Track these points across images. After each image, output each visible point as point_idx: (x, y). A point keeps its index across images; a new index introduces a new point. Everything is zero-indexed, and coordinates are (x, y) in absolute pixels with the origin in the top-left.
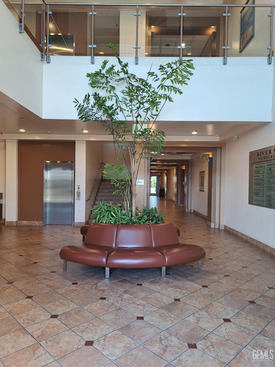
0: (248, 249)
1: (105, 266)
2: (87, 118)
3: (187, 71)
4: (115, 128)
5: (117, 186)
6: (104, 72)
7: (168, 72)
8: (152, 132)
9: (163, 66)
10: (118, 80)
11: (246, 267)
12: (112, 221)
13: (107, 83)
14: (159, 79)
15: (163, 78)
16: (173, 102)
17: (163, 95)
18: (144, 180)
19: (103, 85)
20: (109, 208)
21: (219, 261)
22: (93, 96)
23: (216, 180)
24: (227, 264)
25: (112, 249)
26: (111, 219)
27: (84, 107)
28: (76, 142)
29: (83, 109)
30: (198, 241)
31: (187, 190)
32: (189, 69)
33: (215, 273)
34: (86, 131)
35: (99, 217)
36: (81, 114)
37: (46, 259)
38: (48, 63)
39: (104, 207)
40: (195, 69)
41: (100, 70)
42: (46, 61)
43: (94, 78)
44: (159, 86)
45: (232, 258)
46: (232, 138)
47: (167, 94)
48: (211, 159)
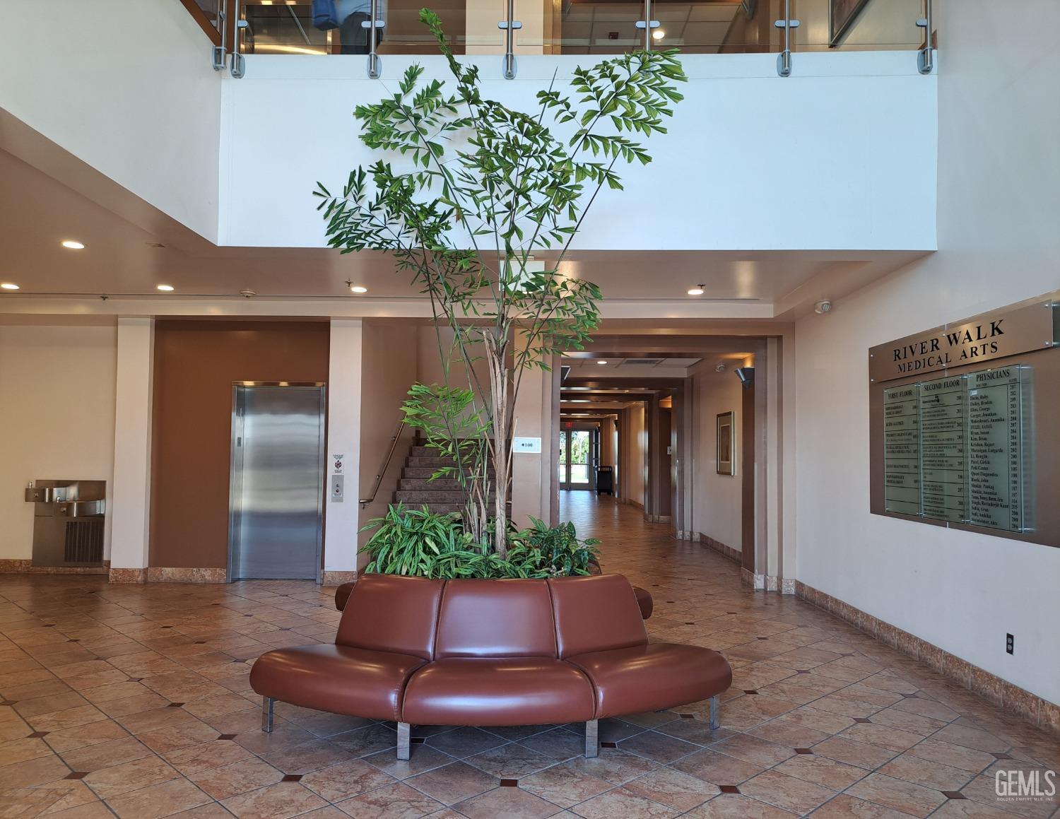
0: (871, 657)
1: (396, 718)
2: (355, 241)
3: (662, 89)
4: (443, 274)
5: (446, 454)
6: (408, 101)
7: (602, 91)
8: (560, 287)
9: (588, 72)
10: (451, 126)
11: (866, 721)
12: (425, 566)
13: (417, 133)
14: (574, 114)
15: (588, 111)
16: (621, 188)
17: (589, 168)
18: (540, 439)
19: (405, 142)
20: (418, 526)
21: (778, 698)
22: (373, 174)
23: (766, 437)
24: (805, 708)
25: (424, 660)
26: (422, 561)
27: (346, 209)
28: (332, 322)
29: (342, 215)
30: (711, 632)
31: (679, 472)
32: (670, 83)
33: (763, 743)
34: (359, 290)
35: (386, 553)
36: (337, 229)
37: (213, 691)
38: (238, 75)
39: (403, 520)
40: (688, 80)
41: (398, 97)
42: (231, 70)
43: (378, 121)
44: (577, 137)
45: (821, 688)
46: (815, 306)
47: (602, 164)
48: (749, 374)
